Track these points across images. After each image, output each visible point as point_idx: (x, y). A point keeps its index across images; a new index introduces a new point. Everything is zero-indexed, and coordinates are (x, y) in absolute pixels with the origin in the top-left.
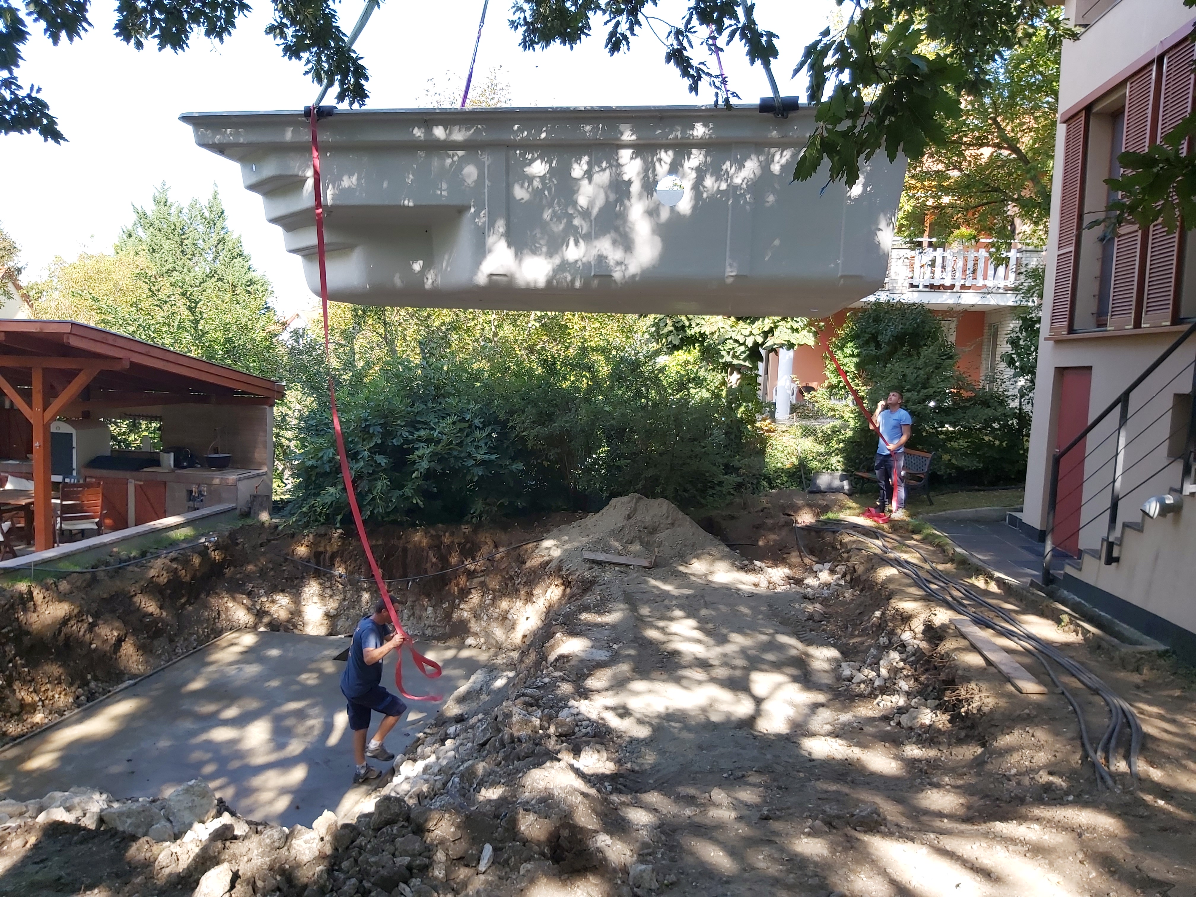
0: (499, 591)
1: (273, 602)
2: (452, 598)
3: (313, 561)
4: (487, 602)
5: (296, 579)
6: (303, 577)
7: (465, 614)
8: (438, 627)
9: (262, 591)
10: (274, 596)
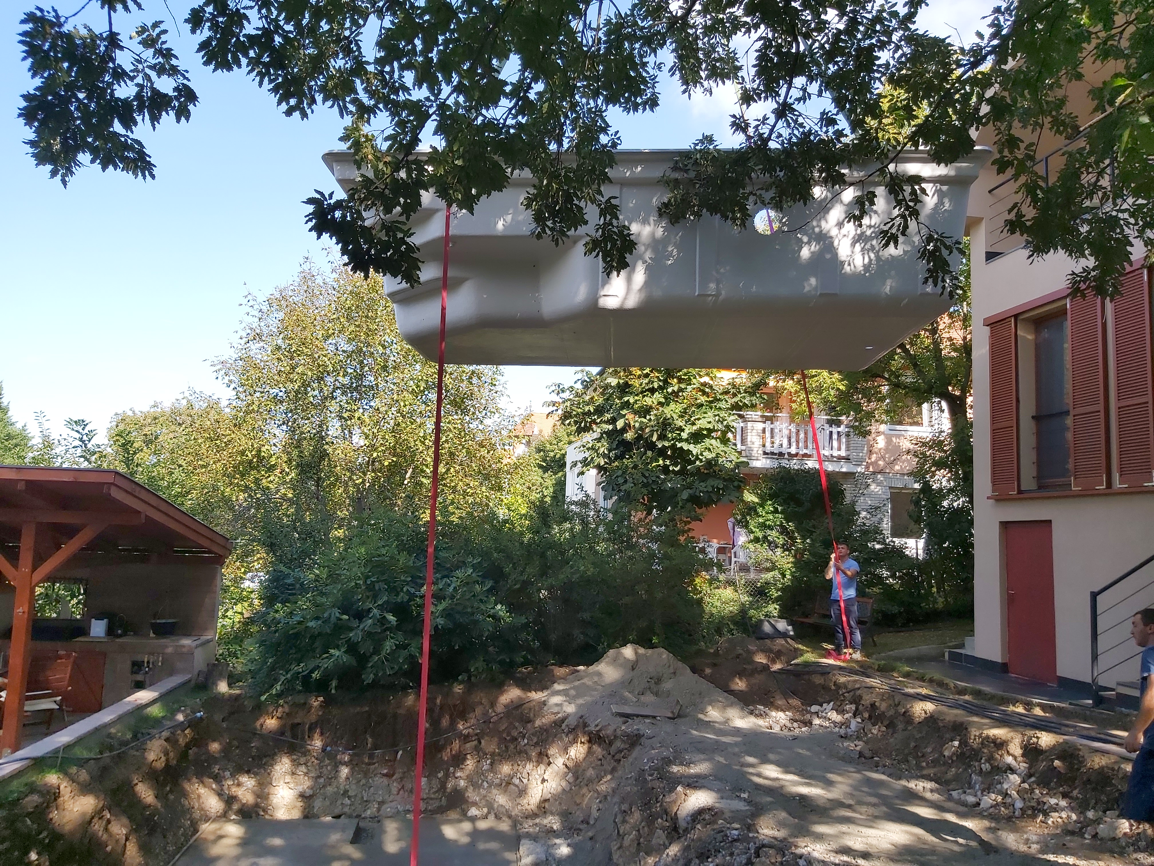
0: (499, 754)
1: (239, 785)
2: (445, 766)
3: (288, 734)
4: (485, 767)
5: (265, 757)
6: (275, 754)
7: (462, 783)
8: (432, 799)
9: (227, 774)
10: (240, 778)
